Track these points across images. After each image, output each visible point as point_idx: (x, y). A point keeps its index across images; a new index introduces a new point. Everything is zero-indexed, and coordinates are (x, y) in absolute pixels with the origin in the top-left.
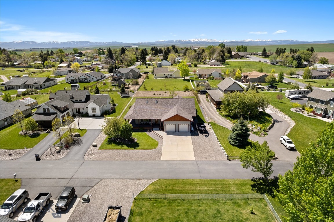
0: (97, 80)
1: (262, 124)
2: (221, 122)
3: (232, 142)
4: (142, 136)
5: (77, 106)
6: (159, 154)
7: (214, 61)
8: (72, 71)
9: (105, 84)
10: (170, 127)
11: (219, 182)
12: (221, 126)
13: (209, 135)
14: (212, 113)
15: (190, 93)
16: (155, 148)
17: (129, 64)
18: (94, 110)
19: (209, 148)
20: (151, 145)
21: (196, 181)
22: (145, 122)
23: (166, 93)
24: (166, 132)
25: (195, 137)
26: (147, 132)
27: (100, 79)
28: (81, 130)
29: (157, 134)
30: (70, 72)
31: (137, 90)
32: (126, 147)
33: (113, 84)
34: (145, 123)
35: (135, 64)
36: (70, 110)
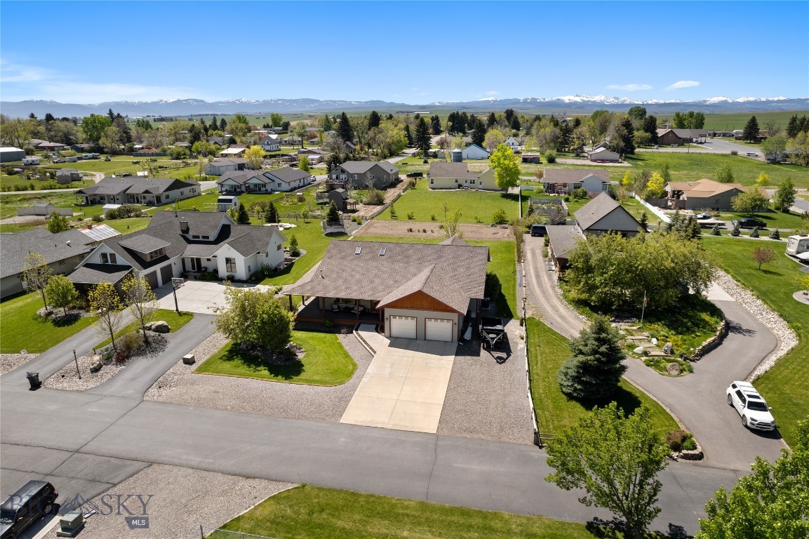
0: (289, 188)
1: (680, 336)
2: (559, 320)
3: (568, 386)
4: (325, 343)
5: (193, 251)
6: (342, 403)
7: (602, 149)
8: (246, 166)
9: (301, 199)
10: (401, 324)
11: (476, 521)
12: (555, 333)
13: (511, 358)
14: (544, 292)
15: (508, 231)
16: (341, 383)
17: (386, 151)
18: (231, 263)
19: (493, 398)
20: (335, 372)
21: (407, 508)
22: (343, 305)
23: (441, 227)
24: (390, 337)
25: (466, 360)
26: (340, 333)
27: (299, 187)
28: (180, 314)
29: (364, 341)
30: (241, 167)
31: (372, 218)
32: (266, 372)
33: (320, 201)
34: (344, 308)
35: (403, 153)
36: (174, 262)
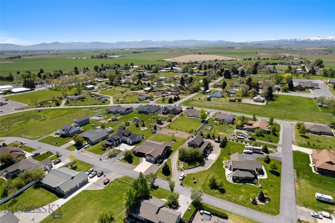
4: (138, 159)
5: (124, 138)
6: (135, 168)
9: (153, 118)
10: (148, 158)
12: (171, 162)
13: (160, 165)
15: (189, 135)
16: (136, 165)
18: (129, 141)
23: (176, 133)
24: (146, 159)
25: (154, 164)
26: (140, 157)
28: (120, 151)
29: (143, 159)
30: (147, 98)
31: (165, 127)
32: (128, 162)
36: (121, 140)
